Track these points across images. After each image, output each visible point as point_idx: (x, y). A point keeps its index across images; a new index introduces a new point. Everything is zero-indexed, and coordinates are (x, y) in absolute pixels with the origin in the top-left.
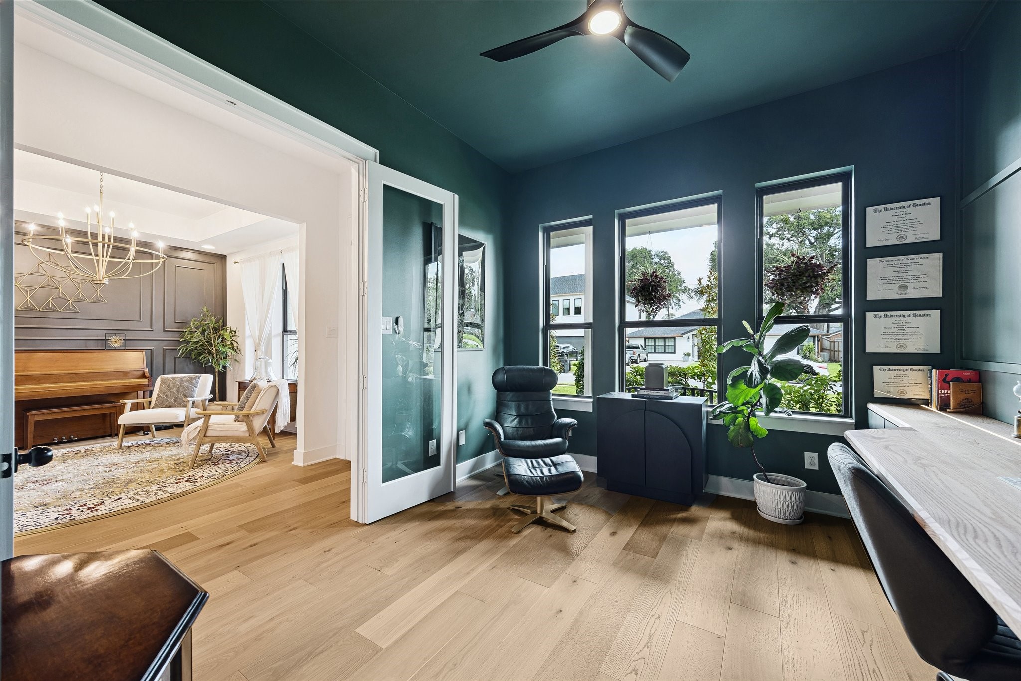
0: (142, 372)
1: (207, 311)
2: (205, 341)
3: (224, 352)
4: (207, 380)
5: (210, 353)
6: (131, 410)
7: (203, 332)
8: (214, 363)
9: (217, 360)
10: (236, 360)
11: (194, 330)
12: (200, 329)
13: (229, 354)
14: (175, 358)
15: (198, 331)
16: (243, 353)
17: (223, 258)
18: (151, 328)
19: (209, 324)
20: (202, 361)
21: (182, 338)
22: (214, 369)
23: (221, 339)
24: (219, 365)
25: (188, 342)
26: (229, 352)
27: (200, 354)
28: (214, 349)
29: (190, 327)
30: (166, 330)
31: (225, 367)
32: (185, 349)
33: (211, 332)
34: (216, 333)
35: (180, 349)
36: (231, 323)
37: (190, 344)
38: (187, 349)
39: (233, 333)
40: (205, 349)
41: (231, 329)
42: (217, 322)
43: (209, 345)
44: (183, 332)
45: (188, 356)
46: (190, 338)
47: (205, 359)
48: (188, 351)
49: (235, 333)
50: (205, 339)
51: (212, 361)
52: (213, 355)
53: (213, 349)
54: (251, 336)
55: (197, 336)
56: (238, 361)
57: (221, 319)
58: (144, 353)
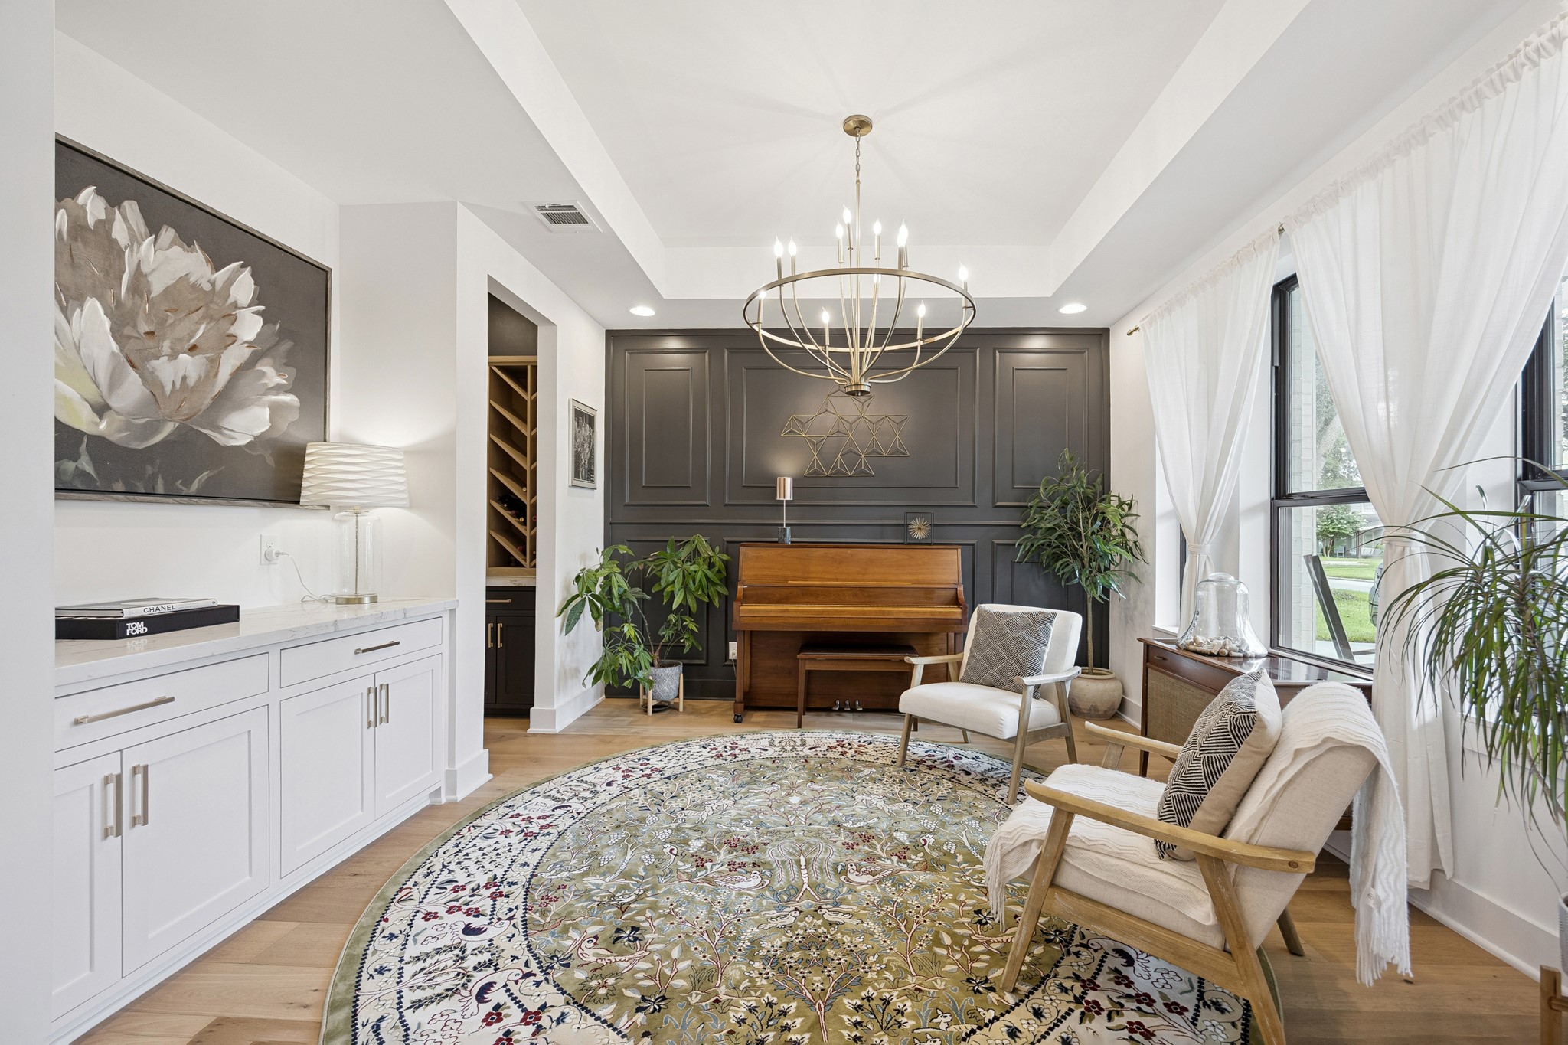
0: (951, 593)
1: (1071, 459)
2: (1066, 527)
3: (1105, 553)
4: (1068, 626)
5: (1076, 555)
6: (923, 682)
7: (1063, 507)
8: (1084, 579)
9: (1091, 572)
10: (1131, 574)
11: (1047, 503)
12: (1058, 502)
13: (1117, 559)
14: (1013, 563)
15: (1053, 506)
16: (1149, 559)
17: (1102, 335)
18: (974, 501)
19: (1074, 487)
20: (1060, 574)
21: (1024, 521)
22: (1085, 594)
23: (1099, 523)
24: (1095, 584)
25: (1035, 531)
26: (1117, 552)
27: (1057, 557)
28: (1085, 547)
29: (1038, 496)
30: (998, 504)
31: (1106, 591)
32: (1029, 544)
33: (1077, 508)
34: (1089, 510)
35: (1020, 545)
36: (1120, 484)
37: (1039, 536)
38: (1032, 545)
39: (1126, 507)
40: (1066, 547)
41: (1119, 499)
42: (1091, 483)
43: (1074, 536)
44: (1027, 507)
45: (1035, 559)
46: (1039, 521)
47: (1067, 570)
48: (1033, 548)
49: (1130, 509)
50: (1067, 523)
51: (1080, 574)
52: (1082, 560)
53: (1082, 546)
54: (1174, 513)
55: (1051, 517)
56: (1136, 578)
57: (1098, 476)
58: (959, 550)
